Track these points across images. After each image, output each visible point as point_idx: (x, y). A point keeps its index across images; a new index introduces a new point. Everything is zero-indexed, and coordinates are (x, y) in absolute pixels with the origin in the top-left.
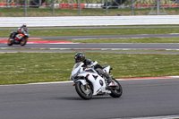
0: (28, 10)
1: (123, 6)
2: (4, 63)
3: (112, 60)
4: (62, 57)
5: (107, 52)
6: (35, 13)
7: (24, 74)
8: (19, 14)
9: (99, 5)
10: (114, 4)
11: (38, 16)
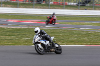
0: (35, 5)
1: (88, 5)
2: (20, 34)
3: (80, 34)
4: (52, 31)
5: (78, 30)
6: (39, 7)
7: (30, 40)
8: (30, 7)
9: (75, 4)
10: (84, 3)
11: (40, 8)
